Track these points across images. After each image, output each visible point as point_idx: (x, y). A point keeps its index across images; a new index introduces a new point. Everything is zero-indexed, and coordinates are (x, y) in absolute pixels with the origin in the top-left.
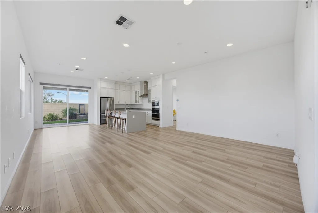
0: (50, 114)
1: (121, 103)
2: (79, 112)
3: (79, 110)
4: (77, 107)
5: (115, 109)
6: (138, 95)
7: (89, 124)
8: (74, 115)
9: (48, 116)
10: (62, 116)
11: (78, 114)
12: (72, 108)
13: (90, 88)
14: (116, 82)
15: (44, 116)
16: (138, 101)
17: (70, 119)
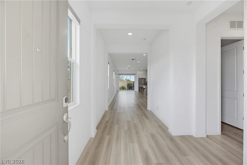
0: (122, 86)
11: (132, 87)
12: (130, 83)
17: (129, 89)
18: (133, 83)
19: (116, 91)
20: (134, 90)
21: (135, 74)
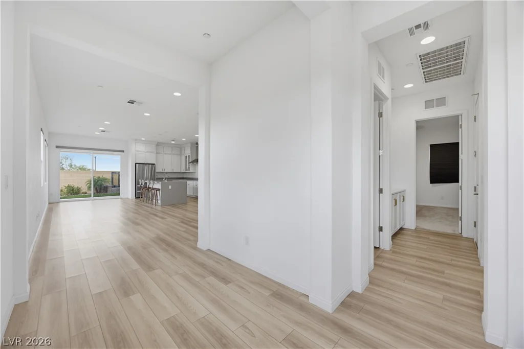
0: (69, 186)
1: (166, 171)
2: (111, 183)
3: (111, 181)
4: (109, 177)
5: (157, 179)
6: (189, 160)
7: (121, 198)
8: (104, 187)
9: (66, 189)
10: (87, 189)
11: (110, 186)
12: (101, 177)
14: (158, 143)
15: (61, 188)
16: (189, 168)
17: (98, 193)
18: (111, 175)
19: (48, 203)
20: (119, 194)
21: (123, 151)
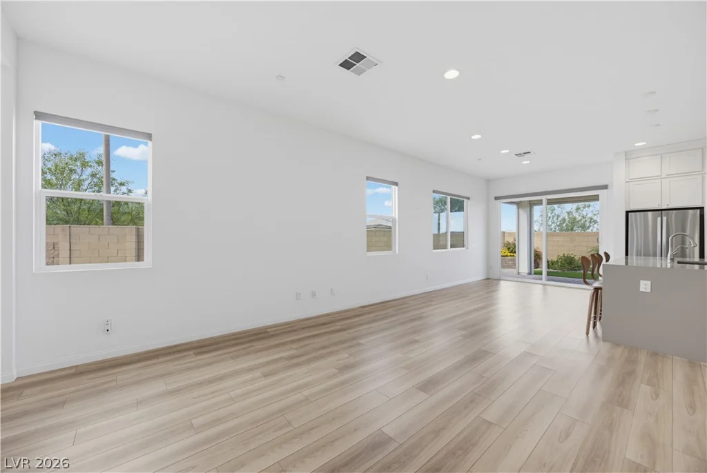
13: (605, 187)
